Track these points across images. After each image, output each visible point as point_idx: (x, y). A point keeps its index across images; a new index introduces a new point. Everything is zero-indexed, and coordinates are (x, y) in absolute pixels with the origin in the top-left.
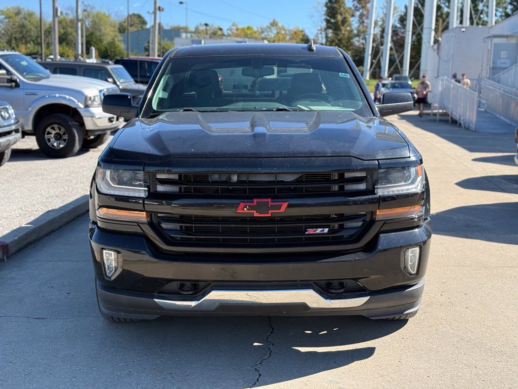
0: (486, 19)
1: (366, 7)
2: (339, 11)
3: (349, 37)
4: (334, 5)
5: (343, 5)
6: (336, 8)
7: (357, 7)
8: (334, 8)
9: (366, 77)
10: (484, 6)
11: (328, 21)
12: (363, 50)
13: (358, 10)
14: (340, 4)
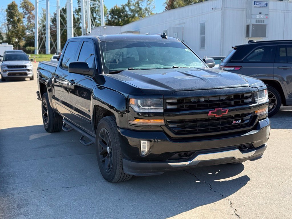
0: (98, 22)
1: (31, 13)
2: (15, 15)
3: (22, 30)
4: (11, 11)
5: (17, 11)
6: (13, 13)
7: (25, 12)
8: (12, 12)
9: (37, 53)
10: (96, 15)
11: (8, 20)
12: (33, 37)
13: (27, 15)
14: (15, 11)
